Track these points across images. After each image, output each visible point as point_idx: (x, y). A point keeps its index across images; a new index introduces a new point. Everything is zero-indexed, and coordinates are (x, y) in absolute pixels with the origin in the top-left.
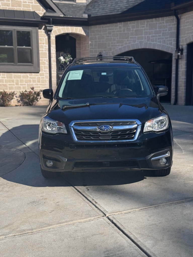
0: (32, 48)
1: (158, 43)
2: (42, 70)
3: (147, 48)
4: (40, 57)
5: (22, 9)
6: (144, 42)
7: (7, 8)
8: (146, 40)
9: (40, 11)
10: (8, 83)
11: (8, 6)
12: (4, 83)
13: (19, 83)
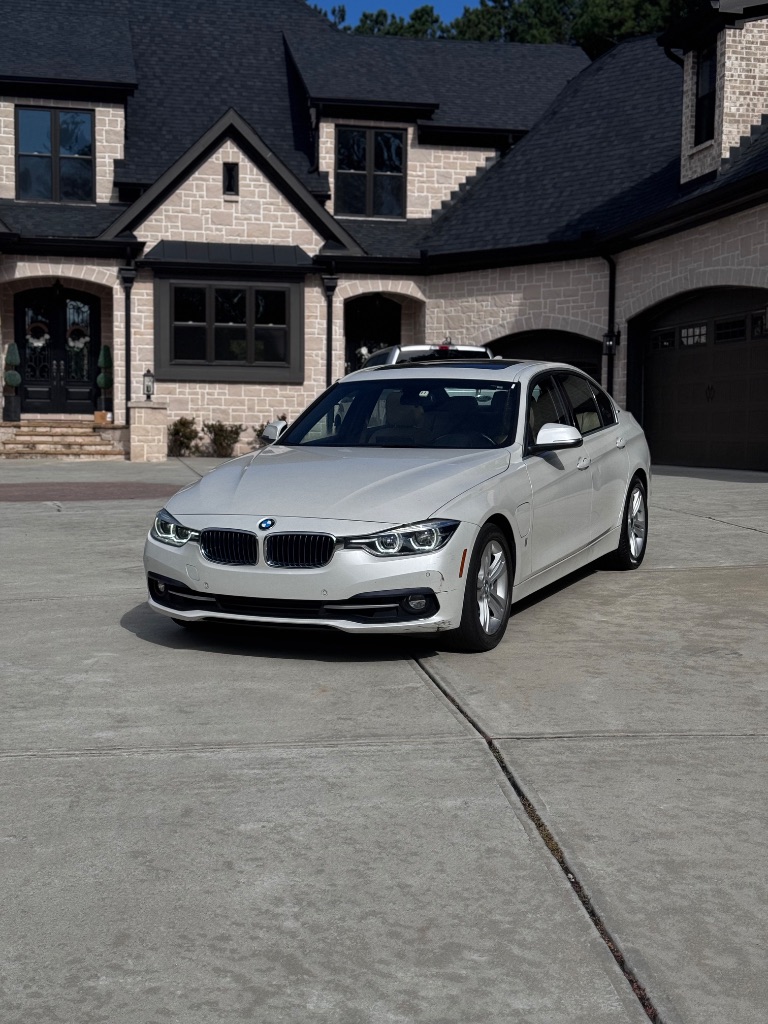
0: (289, 327)
1: (572, 318)
2: (310, 377)
3: (550, 328)
4: (306, 347)
5: (269, 241)
6: (543, 314)
7: (238, 240)
8: (547, 310)
9: (311, 244)
10: (232, 407)
11: (238, 235)
12: (223, 407)
13: (256, 408)
